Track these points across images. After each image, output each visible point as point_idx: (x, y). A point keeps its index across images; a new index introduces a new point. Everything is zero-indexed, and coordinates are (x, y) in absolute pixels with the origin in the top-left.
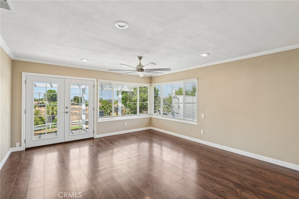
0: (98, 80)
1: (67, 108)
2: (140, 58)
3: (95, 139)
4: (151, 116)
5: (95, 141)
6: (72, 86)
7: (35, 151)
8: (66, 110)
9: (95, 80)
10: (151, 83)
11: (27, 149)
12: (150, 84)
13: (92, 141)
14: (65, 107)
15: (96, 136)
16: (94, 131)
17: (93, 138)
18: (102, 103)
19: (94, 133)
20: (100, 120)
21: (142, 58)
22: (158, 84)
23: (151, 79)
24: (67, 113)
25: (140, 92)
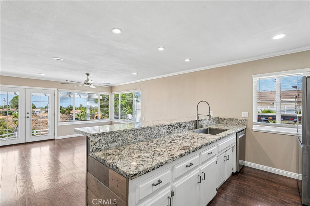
0: (59, 89)
1: (28, 113)
2: (88, 75)
3: (55, 140)
4: (112, 121)
5: (57, 142)
8: (27, 115)
9: (56, 89)
10: (111, 92)
12: (111, 93)
13: (53, 142)
14: (26, 113)
15: (57, 138)
16: (55, 133)
17: (54, 139)
18: (82, 110)
19: (55, 135)
20: (60, 124)
21: (90, 75)
22: (117, 93)
23: (111, 88)
24: (28, 118)
25: (101, 100)
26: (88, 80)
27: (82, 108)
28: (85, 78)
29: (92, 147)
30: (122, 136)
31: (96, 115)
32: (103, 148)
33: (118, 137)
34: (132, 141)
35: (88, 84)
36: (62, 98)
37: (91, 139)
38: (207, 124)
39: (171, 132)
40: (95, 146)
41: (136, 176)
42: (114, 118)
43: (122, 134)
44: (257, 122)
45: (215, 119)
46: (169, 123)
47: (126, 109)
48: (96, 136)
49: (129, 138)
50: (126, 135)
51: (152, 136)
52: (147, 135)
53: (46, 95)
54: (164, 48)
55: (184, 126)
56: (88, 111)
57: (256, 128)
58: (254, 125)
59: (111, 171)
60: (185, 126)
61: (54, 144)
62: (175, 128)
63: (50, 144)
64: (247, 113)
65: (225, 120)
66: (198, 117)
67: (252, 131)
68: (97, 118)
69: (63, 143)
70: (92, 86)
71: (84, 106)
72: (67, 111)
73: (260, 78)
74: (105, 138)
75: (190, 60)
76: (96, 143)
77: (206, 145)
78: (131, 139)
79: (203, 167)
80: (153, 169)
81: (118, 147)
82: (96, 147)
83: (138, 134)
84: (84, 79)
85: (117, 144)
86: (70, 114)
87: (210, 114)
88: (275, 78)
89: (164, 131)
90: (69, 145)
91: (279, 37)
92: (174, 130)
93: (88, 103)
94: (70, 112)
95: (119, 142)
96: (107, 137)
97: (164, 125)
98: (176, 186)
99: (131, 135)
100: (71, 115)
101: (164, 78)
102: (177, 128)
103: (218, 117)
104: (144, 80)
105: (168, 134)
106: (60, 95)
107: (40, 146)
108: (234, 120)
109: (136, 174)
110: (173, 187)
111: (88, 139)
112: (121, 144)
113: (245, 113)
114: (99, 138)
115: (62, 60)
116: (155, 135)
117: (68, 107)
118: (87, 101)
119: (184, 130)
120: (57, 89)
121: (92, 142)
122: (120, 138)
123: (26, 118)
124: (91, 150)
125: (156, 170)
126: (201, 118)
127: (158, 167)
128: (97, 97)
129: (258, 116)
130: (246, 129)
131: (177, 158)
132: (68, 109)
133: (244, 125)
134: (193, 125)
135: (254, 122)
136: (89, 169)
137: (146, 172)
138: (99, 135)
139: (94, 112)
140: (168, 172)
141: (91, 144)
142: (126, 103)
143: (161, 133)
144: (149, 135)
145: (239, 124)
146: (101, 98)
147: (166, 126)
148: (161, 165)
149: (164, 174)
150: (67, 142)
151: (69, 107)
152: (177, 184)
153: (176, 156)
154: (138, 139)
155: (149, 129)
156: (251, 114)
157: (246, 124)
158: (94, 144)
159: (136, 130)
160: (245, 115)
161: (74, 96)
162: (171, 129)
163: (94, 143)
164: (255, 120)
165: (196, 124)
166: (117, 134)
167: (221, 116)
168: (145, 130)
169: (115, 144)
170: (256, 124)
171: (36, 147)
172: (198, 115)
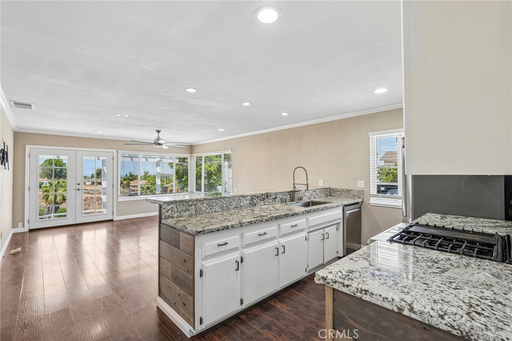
0: (119, 151)
1: (79, 184)
2: (158, 132)
3: (114, 222)
5: (115, 224)
6: (85, 158)
7: (41, 232)
8: (78, 187)
10: (192, 154)
11: (31, 231)
12: (190, 155)
13: (111, 223)
14: (77, 184)
15: (116, 218)
16: (113, 212)
17: (112, 220)
18: (148, 180)
19: (113, 214)
20: (121, 199)
21: (161, 132)
22: (199, 155)
23: (191, 148)
24: (78, 190)
25: (177, 165)
26: (159, 139)
27: (149, 177)
28: (156, 135)
29: (165, 214)
30: (195, 205)
31: (170, 188)
32: (175, 216)
33: (191, 206)
34: (207, 212)
35: (159, 144)
36: (123, 162)
37: (163, 207)
38: (311, 196)
39: (255, 205)
40: (167, 214)
41: (201, 233)
42: (195, 191)
43: (195, 203)
44: (376, 193)
45: (324, 190)
46: (253, 193)
47: (216, 177)
48: (169, 203)
49: (203, 208)
50: (199, 204)
51: (230, 207)
52: (224, 206)
53: (99, 159)
54: (250, 103)
55: (274, 197)
56: (158, 182)
57: (373, 201)
58: (371, 198)
59: (181, 233)
60: (276, 198)
61: (113, 226)
62: (260, 200)
63: (108, 226)
64: (364, 182)
65: (337, 191)
66: (294, 187)
67: (369, 206)
68: (171, 191)
69: (125, 224)
70: (164, 147)
71: (151, 173)
72: (125, 182)
73: (378, 136)
74: (178, 207)
75: (288, 113)
76: (168, 210)
77: (286, 216)
78: (205, 209)
79: (283, 241)
80: (218, 230)
81: (191, 216)
82: (169, 214)
83: (214, 204)
84: (153, 136)
85: (189, 213)
86: (129, 186)
87: (307, 183)
88: (396, 136)
89: (246, 202)
90: (134, 227)
91: (381, 91)
92: (259, 202)
93: (159, 170)
94: (129, 183)
95: (192, 211)
96: (180, 205)
97: (245, 196)
98: (246, 253)
99: (205, 205)
100: (131, 188)
101: (262, 135)
102: (263, 200)
103: (330, 188)
104: (236, 136)
105: (251, 206)
106: (120, 159)
107: (95, 229)
108: (349, 191)
109: (201, 231)
110: (242, 253)
111: (160, 206)
112: (194, 213)
113: (361, 182)
114: (171, 206)
115: (127, 116)
116: (234, 206)
117: (126, 175)
118: (157, 167)
119: (273, 203)
120: (116, 150)
121: (164, 209)
122: (193, 207)
123: (77, 191)
124: (163, 217)
125: (221, 231)
126: (298, 188)
127: (223, 229)
128: (171, 161)
129: (378, 186)
130: (362, 202)
131: (246, 224)
132: (126, 179)
133: (360, 198)
134: (288, 196)
135: (371, 193)
136: (162, 237)
137: (211, 231)
138: (171, 203)
139: (167, 184)
140: (235, 237)
141: (163, 211)
142: (216, 169)
143: (242, 204)
144: (226, 206)
145: (354, 196)
146: (177, 161)
147: (249, 197)
148: (227, 228)
149: (232, 238)
150: (131, 224)
151: (128, 175)
152: (247, 251)
153: (244, 222)
154: (214, 210)
155: (227, 199)
156: (368, 183)
157: (362, 196)
158: (167, 212)
159: (211, 199)
160: (360, 185)
161: (139, 160)
162: (255, 201)
163: (167, 210)
164: (374, 191)
165: (292, 196)
166: (190, 203)
167: (333, 186)
168: (222, 200)
169: (188, 213)
170: (374, 196)
171: (90, 230)
172: (294, 184)
